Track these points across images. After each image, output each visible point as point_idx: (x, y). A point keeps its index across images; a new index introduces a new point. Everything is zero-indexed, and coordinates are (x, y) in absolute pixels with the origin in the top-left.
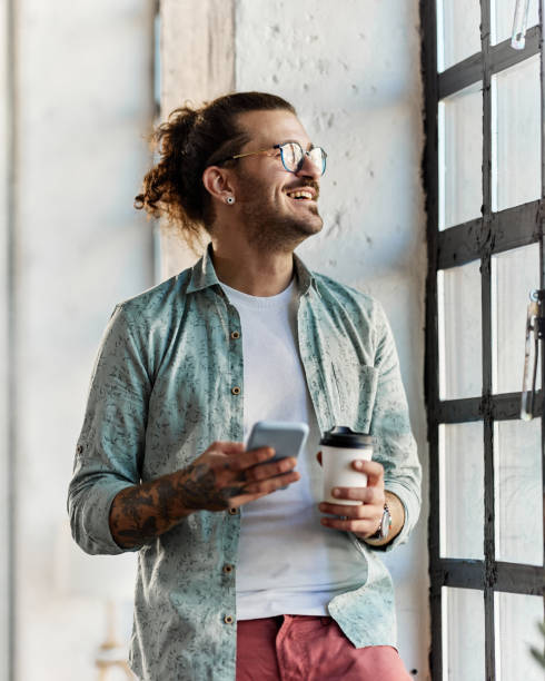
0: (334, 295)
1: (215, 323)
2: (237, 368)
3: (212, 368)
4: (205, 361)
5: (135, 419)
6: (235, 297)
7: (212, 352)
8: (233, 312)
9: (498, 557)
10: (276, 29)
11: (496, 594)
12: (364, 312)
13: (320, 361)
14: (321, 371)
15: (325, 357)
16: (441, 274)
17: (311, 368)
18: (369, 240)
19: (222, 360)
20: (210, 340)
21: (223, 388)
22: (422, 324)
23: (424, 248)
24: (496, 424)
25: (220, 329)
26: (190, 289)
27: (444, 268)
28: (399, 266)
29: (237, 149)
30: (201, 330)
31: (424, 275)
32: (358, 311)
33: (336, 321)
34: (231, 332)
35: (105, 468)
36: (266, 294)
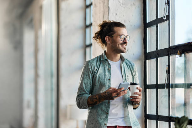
0: (128, 62)
1: (106, 66)
2: (110, 75)
3: (105, 75)
4: (104, 74)
5: (90, 84)
6: (110, 62)
7: (105, 72)
8: (109, 64)
9: (159, 114)
10: (116, 14)
11: (159, 121)
12: (133, 66)
13: (125, 75)
14: (125, 76)
15: (126, 74)
16: (147, 61)
17: (124, 76)
18: (133, 54)
19: (107, 73)
20: (105, 70)
21: (107, 79)
22: (143, 70)
23: (144, 56)
24: (159, 89)
25: (107, 68)
26: (101, 60)
27: (148, 59)
28: (139, 59)
29: (113, 34)
30: (103, 68)
31: (144, 61)
32: (132, 65)
33: (128, 67)
34: (109, 68)
35: (85, 93)
36: (116, 61)
